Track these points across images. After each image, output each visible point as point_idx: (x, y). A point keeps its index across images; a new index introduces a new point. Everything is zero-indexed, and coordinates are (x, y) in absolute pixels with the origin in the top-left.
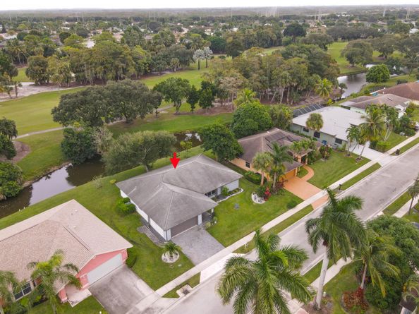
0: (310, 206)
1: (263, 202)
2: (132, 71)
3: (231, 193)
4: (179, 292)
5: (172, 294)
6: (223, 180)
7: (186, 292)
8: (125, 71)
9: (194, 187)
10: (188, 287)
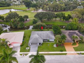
0: (67, 53)
1: (56, 47)
2: (59, 9)
3: (50, 42)
4: (22, 55)
5: (21, 55)
6: (49, 38)
7: (23, 56)
8: (58, 9)
9: (42, 37)
10: (24, 55)
